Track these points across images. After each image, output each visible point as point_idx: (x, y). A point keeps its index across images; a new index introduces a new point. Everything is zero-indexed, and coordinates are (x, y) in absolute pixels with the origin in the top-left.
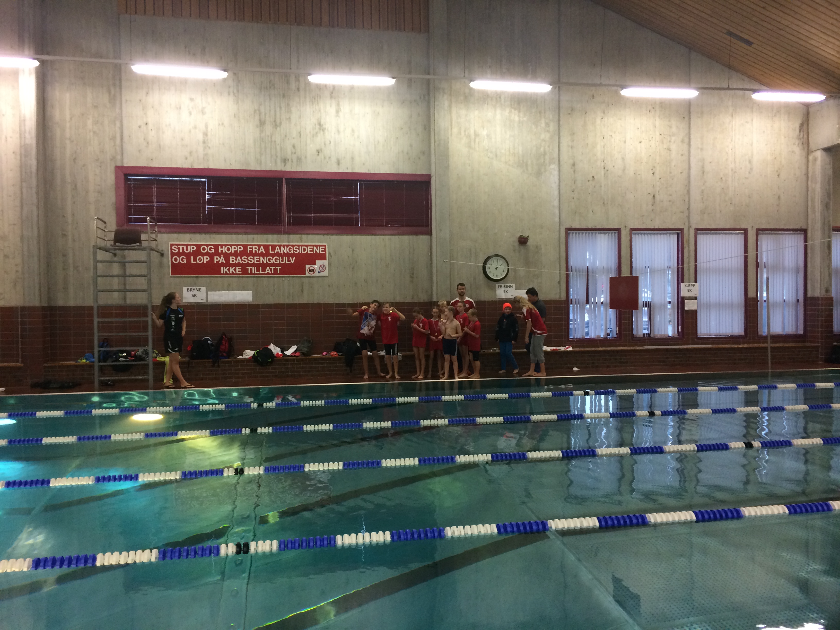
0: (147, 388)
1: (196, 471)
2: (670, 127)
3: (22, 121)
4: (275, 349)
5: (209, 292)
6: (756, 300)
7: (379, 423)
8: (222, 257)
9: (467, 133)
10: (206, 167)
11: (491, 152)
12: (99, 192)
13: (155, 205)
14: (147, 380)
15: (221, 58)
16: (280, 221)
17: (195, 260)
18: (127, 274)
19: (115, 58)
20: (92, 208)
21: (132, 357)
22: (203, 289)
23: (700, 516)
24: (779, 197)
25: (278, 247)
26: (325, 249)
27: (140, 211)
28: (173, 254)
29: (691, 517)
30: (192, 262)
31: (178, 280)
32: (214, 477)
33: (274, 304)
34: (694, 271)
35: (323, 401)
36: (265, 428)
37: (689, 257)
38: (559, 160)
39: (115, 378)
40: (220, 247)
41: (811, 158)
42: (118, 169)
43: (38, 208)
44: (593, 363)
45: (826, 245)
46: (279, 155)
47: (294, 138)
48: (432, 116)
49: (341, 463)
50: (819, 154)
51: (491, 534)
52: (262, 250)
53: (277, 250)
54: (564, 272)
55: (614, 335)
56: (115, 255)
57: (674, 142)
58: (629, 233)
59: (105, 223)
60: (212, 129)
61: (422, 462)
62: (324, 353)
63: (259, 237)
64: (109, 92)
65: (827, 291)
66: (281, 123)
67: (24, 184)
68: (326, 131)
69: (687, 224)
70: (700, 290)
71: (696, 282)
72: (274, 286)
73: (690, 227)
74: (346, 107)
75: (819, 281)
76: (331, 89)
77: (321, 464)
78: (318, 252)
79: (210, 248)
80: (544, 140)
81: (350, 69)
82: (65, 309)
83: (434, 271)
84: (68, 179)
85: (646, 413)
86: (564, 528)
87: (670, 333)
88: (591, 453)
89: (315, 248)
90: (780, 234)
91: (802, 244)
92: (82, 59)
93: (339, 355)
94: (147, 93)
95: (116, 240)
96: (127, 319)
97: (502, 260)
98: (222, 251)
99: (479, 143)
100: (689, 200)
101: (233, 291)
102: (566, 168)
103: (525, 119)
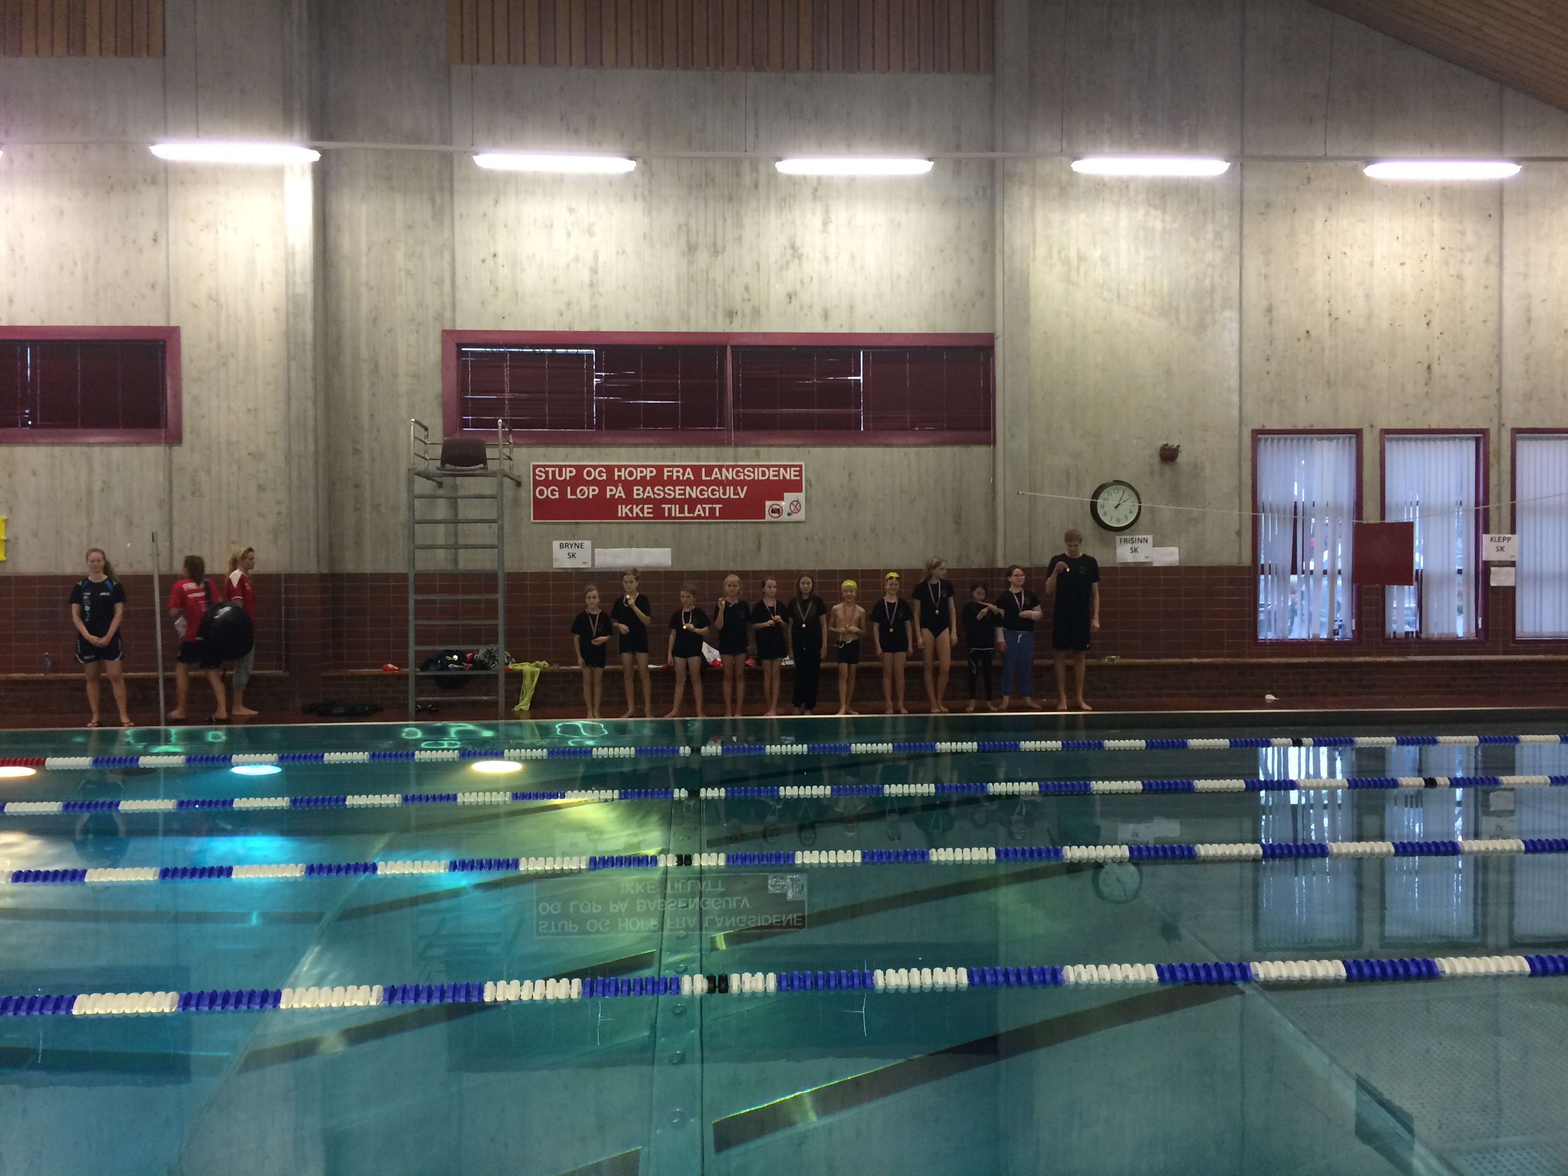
0: (493, 716)
2: (1463, 234)
3: (290, 256)
5: (597, 550)
7: (912, 786)
8: (620, 488)
9: (1063, 256)
10: (595, 329)
11: (1110, 290)
12: (415, 376)
13: (507, 396)
14: (496, 703)
15: (622, 135)
16: (722, 422)
17: (573, 493)
18: (460, 518)
19: (444, 142)
20: (403, 402)
21: (468, 663)
22: (587, 544)
23: (1538, 966)
25: (716, 470)
26: (800, 471)
27: (484, 407)
28: (536, 484)
29: (1521, 966)
30: (569, 497)
31: (544, 529)
33: (709, 572)
34: (1509, 512)
35: (805, 746)
37: (1499, 485)
38: (1241, 301)
39: (439, 698)
40: (616, 469)
42: (447, 334)
43: (315, 402)
44: (1305, 687)
46: (720, 303)
47: (747, 274)
48: (998, 225)
49: (858, 853)
51: (1147, 981)
52: (689, 475)
53: (715, 474)
54: (1248, 514)
55: (1347, 633)
56: (440, 485)
57: (1470, 263)
58: (1378, 437)
59: (426, 429)
60: (604, 262)
63: (685, 450)
64: (433, 200)
66: (724, 248)
67: (293, 364)
68: (804, 260)
69: (1496, 419)
70: (1522, 548)
71: (1513, 531)
72: (709, 538)
73: (1501, 425)
74: (840, 214)
76: (815, 183)
78: (788, 478)
79: (600, 472)
80: (1211, 265)
81: (849, 146)
82: (358, 578)
83: (1001, 512)
84: (364, 353)
85: (1417, 780)
86: (1281, 976)
87: (1460, 632)
88: (1319, 851)
89: (782, 470)
92: (388, 146)
94: (497, 202)
95: (446, 459)
96: (460, 597)
97: (1129, 492)
98: (619, 476)
99: (1085, 274)
100: (1501, 373)
101: (638, 547)
102: (1255, 316)
103: (1175, 226)
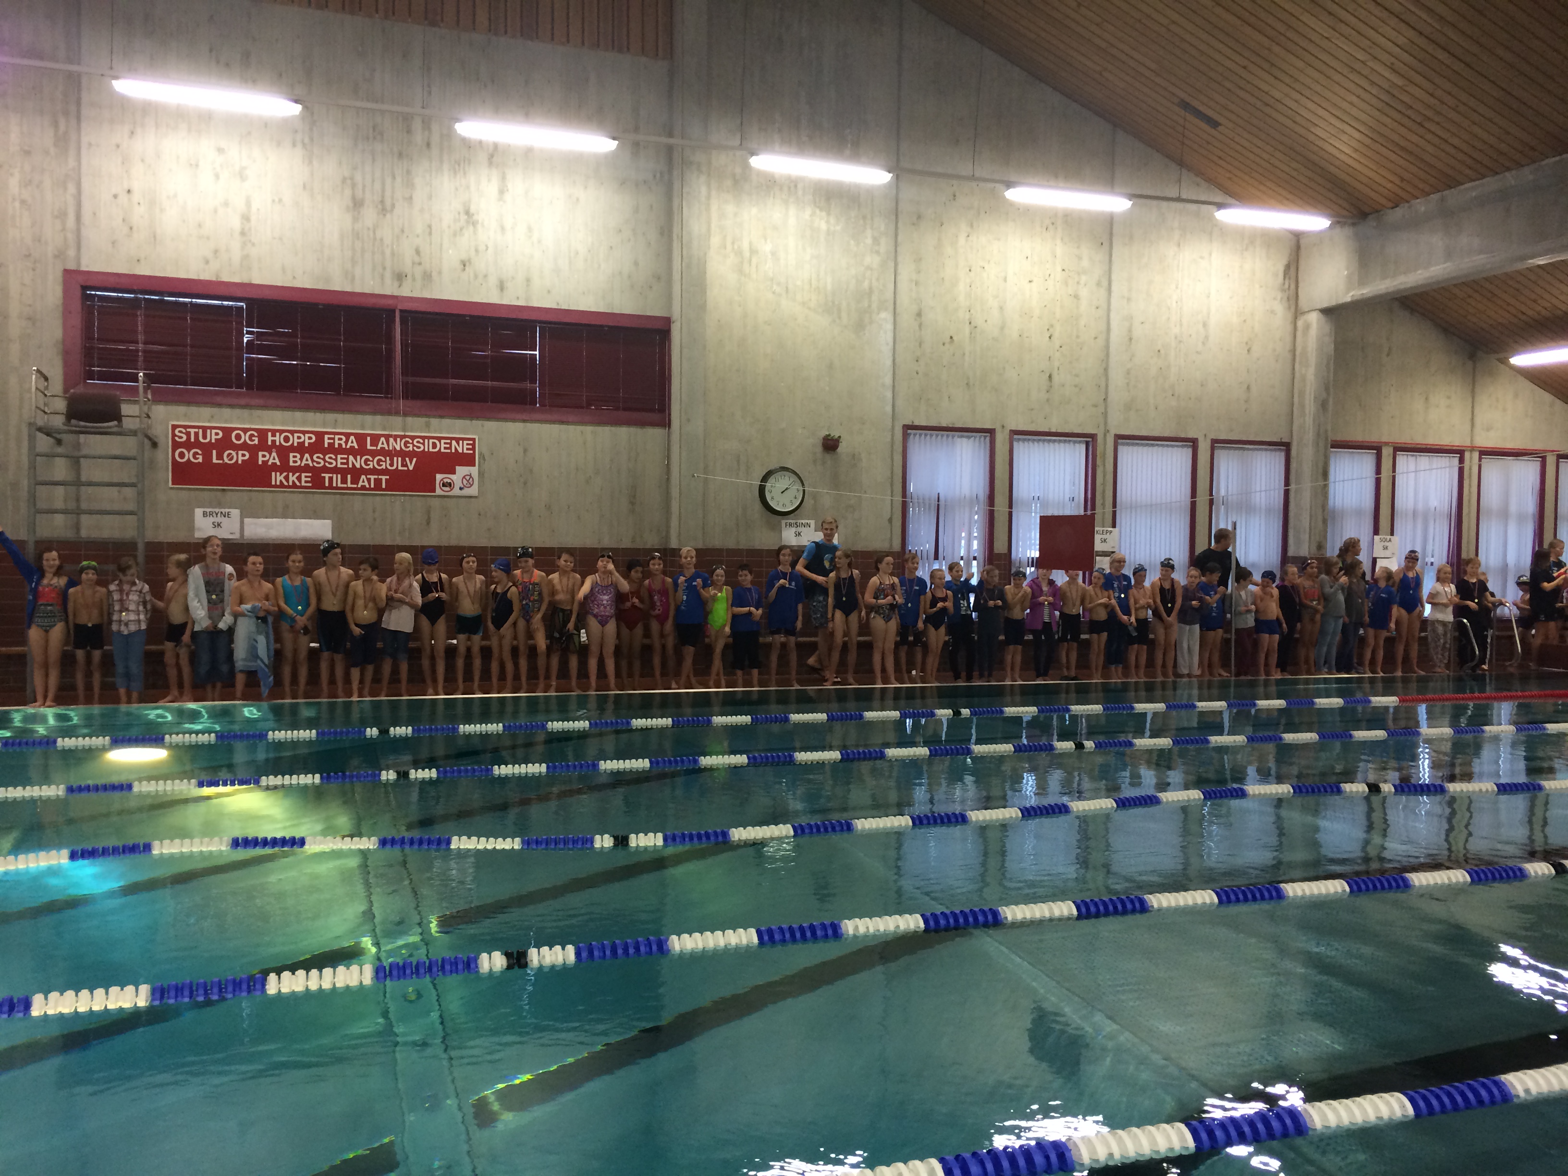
2: (1080, 258)
5: (246, 520)
8: (274, 454)
9: (736, 247)
10: (246, 280)
11: (779, 284)
12: (29, 319)
13: (144, 346)
15: (280, 75)
16: (388, 389)
17: (220, 456)
18: (84, 479)
19: (70, 61)
20: (15, 345)
22: (235, 513)
24: (1248, 388)
25: (383, 439)
26: (474, 445)
27: (112, 358)
28: (176, 445)
30: (215, 461)
31: (185, 495)
33: (373, 545)
34: (1111, 507)
36: (422, 770)
37: (1104, 484)
38: (895, 304)
40: (270, 434)
41: (1300, 323)
42: (69, 275)
45: (1321, 470)
46: (388, 264)
47: (418, 236)
50: (1314, 318)
52: (353, 443)
53: (382, 444)
54: (898, 502)
56: (59, 442)
57: (1085, 285)
58: (1008, 437)
59: (46, 379)
60: (258, 210)
63: (348, 418)
64: (55, 124)
65: (1320, 546)
66: (393, 206)
68: (479, 227)
69: (1102, 426)
70: (1120, 540)
71: (1114, 526)
72: (374, 512)
73: (1107, 431)
74: (517, 184)
75: (1308, 530)
76: (491, 149)
78: (460, 451)
79: (251, 436)
80: (869, 268)
81: (527, 115)
83: (675, 492)
86: (1027, 918)
89: (454, 442)
90: (1248, 449)
91: (1282, 467)
94: (132, 133)
95: (71, 413)
97: (794, 478)
98: (274, 442)
99: (757, 267)
100: (1107, 386)
101: (294, 518)
102: (907, 319)
103: (838, 228)
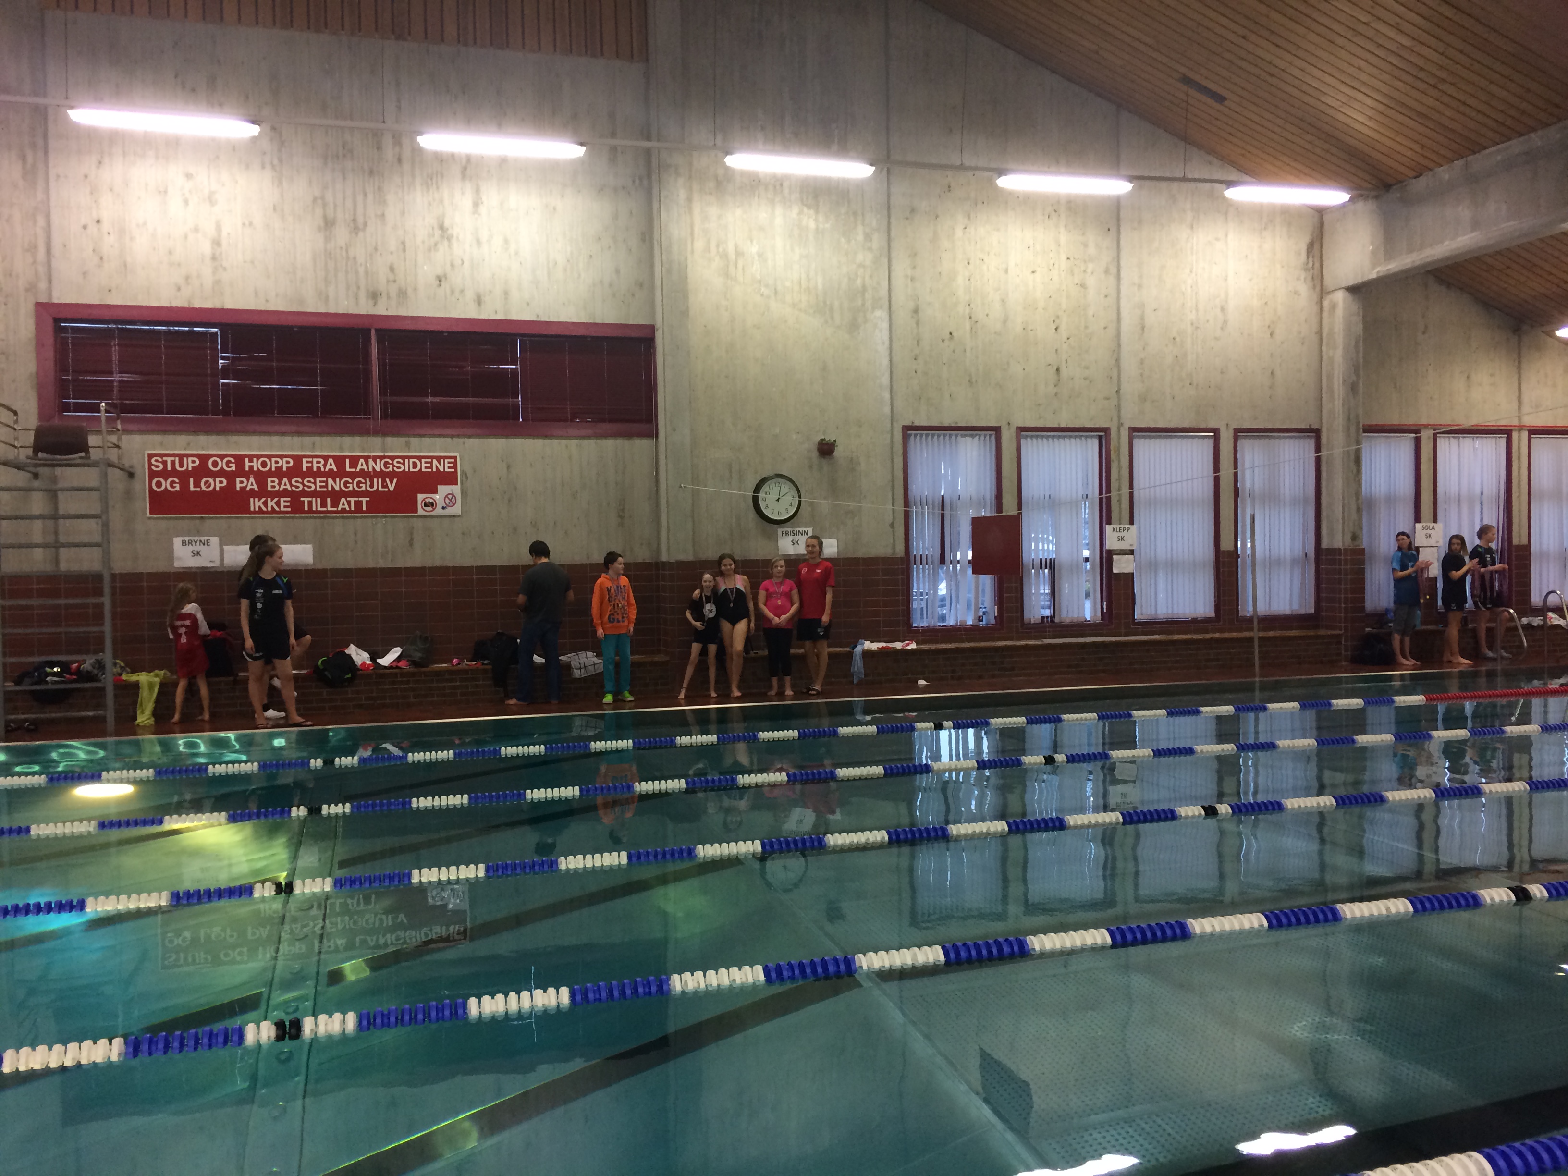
0: (103, 733)
1: (199, 890)
2: (1086, 245)
4: (358, 654)
5: (225, 547)
6: (1234, 555)
7: (556, 790)
8: (252, 480)
9: (721, 250)
10: (218, 306)
11: (767, 286)
12: (3, 353)
13: (116, 377)
14: (103, 720)
15: (247, 97)
16: (366, 409)
17: (197, 484)
18: (61, 512)
19: (36, 94)
21: (71, 674)
22: (215, 541)
23: (1118, 938)
24: (1272, 373)
25: (362, 460)
26: (455, 463)
27: (85, 390)
28: (153, 475)
29: (1104, 938)
30: (192, 489)
31: (163, 524)
32: (234, 901)
33: (355, 569)
34: (1128, 504)
35: (451, 752)
36: (336, 805)
37: (1119, 480)
38: (890, 301)
39: (38, 716)
40: (247, 460)
41: (1326, 303)
42: (42, 308)
44: (954, 671)
45: (1353, 457)
46: (362, 283)
47: (392, 253)
48: (655, 218)
49: (481, 867)
50: (1340, 297)
51: (754, 983)
52: (332, 466)
53: (361, 465)
54: (900, 508)
55: (990, 619)
56: (36, 476)
57: (1092, 273)
58: (1014, 434)
59: (15, 413)
60: (229, 234)
61: (634, 859)
62: (455, 661)
63: (325, 440)
64: (24, 158)
65: (1354, 537)
66: (365, 225)
68: (454, 241)
69: (1115, 419)
70: (1139, 538)
71: (1132, 522)
72: (356, 534)
73: (1120, 425)
74: (491, 196)
75: (1341, 521)
76: (464, 161)
77: (444, 869)
78: (442, 470)
79: (228, 462)
80: (861, 265)
81: (500, 125)
83: (663, 502)
85: (1039, 759)
86: (884, 967)
87: (1088, 616)
88: (940, 835)
89: (435, 462)
90: (1274, 437)
91: (1312, 455)
93: (483, 664)
94: (100, 163)
95: (38, 447)
96: (62, 601)
97: (788, 485)
98: (251, 467)
99: (743, 269)
100: (1119, 377)
102: (902, 316)
103: (827, 226)
